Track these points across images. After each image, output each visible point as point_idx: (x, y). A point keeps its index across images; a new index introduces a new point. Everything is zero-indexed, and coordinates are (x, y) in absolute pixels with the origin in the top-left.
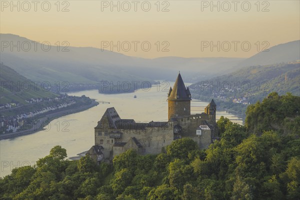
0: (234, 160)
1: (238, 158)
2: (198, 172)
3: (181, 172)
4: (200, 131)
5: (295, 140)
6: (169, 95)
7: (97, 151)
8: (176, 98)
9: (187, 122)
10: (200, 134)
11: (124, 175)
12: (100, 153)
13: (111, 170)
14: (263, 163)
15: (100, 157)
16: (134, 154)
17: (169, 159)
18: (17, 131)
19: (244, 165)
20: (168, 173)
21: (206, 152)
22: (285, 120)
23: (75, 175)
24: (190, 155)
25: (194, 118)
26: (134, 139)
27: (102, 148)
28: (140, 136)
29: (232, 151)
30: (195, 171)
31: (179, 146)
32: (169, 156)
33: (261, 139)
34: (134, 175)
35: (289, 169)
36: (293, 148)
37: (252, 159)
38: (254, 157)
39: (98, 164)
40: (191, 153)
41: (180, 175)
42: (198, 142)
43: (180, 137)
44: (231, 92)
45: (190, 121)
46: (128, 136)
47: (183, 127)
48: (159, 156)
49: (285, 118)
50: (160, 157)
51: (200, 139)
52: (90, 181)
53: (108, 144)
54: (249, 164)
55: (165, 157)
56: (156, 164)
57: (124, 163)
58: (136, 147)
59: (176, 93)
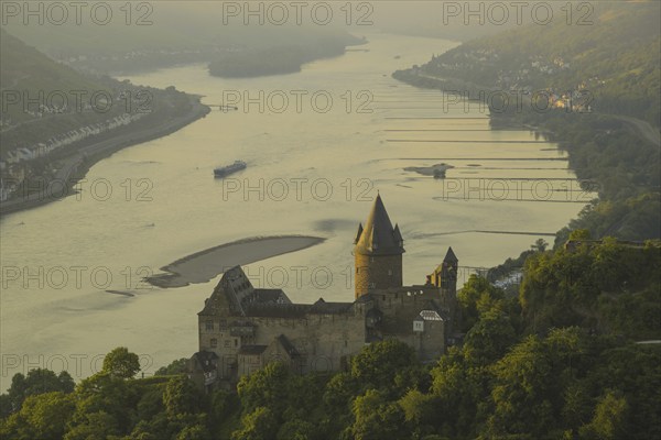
0: (488, 392)
1: (497, 390)
2: (413, 419)
3: (378, 418)
4: (422, 323)
5: (617, 349)
6: (357, 240)
7: (203, 364)
8: (370, 249)
9: (393, 302)
10: (422, 329)
11: (260, 422)
12: (211, 368)
13: (233, 407)
14: (546, 404)
15: (210, 377)
16: (281, 374)
17: (355, 387)
18: (8, 199)
19: (509, 406)
20: (352, 419)
21: (431, 373)
22: (599, 298)
23: (158, 419)
24: (398, 379)
25: (409, 294)
26: (283, 340)
27: (215, 356)
28: (295, 332)
29: (485, 373)
30: (409, 417)
31: (375, 358)
32: (355, 380)
33: (546, 346)
34: (281, 421)
35: (600, 417)
36: (611, 368)
37: (526, 393)
38: (528, 389)
39: (207, 392)
40: (400, 373)
41: (376, 425)
42: (418, 348)
43: (380, 335)
44: (545, 74)
45: (399, 301)
46: (269, 331)
47: (387, 312)
48: (333, 380)
49: (599, 293)
50: (336, 383)
51: (422, 339)
52: (189, 434)
53: (226, 348)
54: (518, 404)
55: (346, 382)
56: (326, 397)
57: (261, 395)
58: (286, 357)
59: (371, 238)
